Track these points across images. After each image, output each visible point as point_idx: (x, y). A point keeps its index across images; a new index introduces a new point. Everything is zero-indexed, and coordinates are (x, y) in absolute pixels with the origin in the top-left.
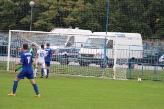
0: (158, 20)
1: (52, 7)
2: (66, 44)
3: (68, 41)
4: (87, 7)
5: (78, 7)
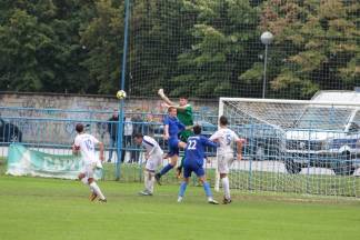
2: (347, 127)
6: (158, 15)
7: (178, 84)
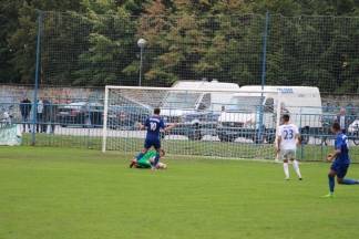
0: (345, 63)
1: (173, 47)
2: (197, 106)
3: (200, 101)
4: (231, 46)
5: (216, 46)
6: (63, 27)
7: (79, 76)
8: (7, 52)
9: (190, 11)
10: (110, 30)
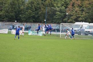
1: (74, 15)
3: (81, 26)
4: (86, 15)
5: (83, 15)
6: (50, 11)
8: (38, 16)
9: (78, 7)
10: (61, 11)
